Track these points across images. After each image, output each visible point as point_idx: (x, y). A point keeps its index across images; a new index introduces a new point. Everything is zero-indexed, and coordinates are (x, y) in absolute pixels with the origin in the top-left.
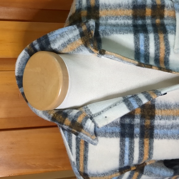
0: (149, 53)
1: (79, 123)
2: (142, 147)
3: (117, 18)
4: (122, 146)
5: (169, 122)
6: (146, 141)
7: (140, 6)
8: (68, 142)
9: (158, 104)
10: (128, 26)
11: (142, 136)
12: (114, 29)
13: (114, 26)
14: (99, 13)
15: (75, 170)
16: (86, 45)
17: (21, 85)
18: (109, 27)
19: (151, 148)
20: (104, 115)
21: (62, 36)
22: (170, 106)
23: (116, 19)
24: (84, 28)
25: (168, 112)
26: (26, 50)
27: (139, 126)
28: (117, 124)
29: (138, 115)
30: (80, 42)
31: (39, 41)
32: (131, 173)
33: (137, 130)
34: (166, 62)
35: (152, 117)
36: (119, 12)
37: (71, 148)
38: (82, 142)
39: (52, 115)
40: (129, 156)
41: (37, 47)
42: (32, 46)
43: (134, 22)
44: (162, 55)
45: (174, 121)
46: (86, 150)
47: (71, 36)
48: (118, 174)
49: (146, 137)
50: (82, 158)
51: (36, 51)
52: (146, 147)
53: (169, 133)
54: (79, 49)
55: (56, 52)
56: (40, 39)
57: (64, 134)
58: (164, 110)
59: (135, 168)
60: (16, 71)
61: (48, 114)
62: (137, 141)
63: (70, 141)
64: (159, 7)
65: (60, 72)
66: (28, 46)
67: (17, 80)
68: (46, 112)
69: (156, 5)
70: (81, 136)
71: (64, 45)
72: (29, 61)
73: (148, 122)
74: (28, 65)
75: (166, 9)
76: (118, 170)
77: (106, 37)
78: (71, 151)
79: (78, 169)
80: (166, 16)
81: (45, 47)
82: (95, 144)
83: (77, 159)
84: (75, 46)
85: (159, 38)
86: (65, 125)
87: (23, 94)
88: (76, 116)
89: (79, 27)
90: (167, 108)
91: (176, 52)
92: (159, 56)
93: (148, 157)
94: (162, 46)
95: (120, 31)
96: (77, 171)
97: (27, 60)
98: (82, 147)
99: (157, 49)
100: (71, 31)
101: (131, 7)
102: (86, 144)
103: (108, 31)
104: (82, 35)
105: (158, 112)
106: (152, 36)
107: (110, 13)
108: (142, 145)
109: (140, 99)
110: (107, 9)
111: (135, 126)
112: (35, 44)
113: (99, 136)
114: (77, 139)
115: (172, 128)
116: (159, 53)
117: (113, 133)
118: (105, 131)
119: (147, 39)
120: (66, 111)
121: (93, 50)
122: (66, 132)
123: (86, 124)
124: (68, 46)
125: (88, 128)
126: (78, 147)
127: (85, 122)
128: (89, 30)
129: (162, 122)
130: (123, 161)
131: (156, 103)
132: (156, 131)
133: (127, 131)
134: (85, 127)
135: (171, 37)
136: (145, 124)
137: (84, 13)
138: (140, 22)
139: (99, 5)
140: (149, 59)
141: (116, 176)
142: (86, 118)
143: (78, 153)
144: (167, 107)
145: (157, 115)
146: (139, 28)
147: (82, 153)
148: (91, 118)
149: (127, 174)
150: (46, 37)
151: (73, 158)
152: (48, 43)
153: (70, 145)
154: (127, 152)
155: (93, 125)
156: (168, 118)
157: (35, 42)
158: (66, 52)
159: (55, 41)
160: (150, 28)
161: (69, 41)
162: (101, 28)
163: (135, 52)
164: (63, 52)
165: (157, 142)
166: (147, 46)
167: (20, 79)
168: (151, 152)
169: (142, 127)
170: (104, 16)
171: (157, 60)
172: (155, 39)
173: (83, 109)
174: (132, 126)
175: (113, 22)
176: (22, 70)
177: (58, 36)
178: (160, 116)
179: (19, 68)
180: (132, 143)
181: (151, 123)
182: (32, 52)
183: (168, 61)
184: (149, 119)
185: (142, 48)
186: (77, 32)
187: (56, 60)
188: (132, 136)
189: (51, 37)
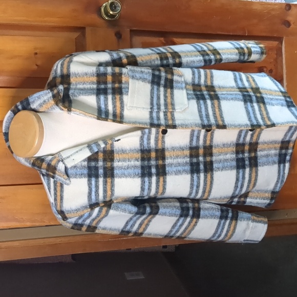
0: (108, 110)
1: (53, 166)
2: (106, 185)
3: (84, 83)
4: (90, 184)
5: (125, 164)
6: (109, 180)
7: (102, 74)
8: (48, 186)
9: (116, 150)
10: (93, 89)
11: (105, 176)
12: (81, 92)
13: (82, 89)
14: (70, 80)
15: (54, 210)
16: (57, 104)
17: (7, 140)
18: (77, 91)
19: (112, 185)
20: (72, 158)
21: (39, 98)
22: (125, 151)
23: (84, 85)
24: (55, 91)
25: (124, 155)
26: (11, 111)
27: (102, 168)
28: (85, 167)
29: (101, 159)
30: (52, 102)
31: (22, 103)
32: (100, 208)
33: (101, 171)
34: (122, 117)
35: (112, 160)
36: (86, 79)
37: (50, 191)
38: (58, 185)
39: (32, 161)
40: (95, 192)
41: (20, 107)
42: (16, 107)
43: (98, 86)
44: (118, 111)
45: (129, 163)
46: (62, 191)
47: (46, 98)
48: (89, 210)
49: (109, 177)
50: (59, 198)
51: (19, 111)
52: (109, 184)
53: (126, 172)
54: (52, 108)
55: (35, 111)
56: (22, 101)
57: (44, 179)
58: (121, 154)
59: (103, 205)
60: (4, 128)
61: (29, 161)
62: (101, 180)
63: (49, 184)
64: (117, 74)
65: (37, 125)
66: (13, 107)
67: (4, 136)
68: (27, 159)
69: (115, 73)
70: (57, 179)
71: (41, 105)
72: (14, 119)
73: (109, 164)
74: (12, 122)
75: (123, 76)
76: (88, 207)
77: (75, 98)
78: (50, 194)
79: (56, 209)
80: (123, 82)
81: (26, 107)
82: (68, 184)
83: (55, 199)
84: (49, 106)
85: (115, 99)
86: (43, 169)
87: (9, 147)
88: (51, 160)
89: (52, 90)
90: (123, 153)
91: (129, 109)
92: (116, 113)
93: (110, 193)
94: (118, 104)
95: (85, 94)
96: (55, 210)
97: (13, 118)
98: (59, 189)
99: (114, 107)
100: (46, 94)
101: (95, 75)
102: (62, 185)
103: (76, 94)
104: (54, 96)
105: (116, 156)
106: (110, 97)
107: (79, 79)
108: (105, 183)
109: (99, 145)
110: (76, 77)
111: (100, 168)
112: (19, 106)
113: (71, 177)
114: (54, 182)
115: (128, 168)
116: (116, 110)
117: (82, 174)
118: (76, 173)
119: (106, 99)
120: (43, 157)
121: (63, 108)
122: (46, 177)
123: (58, 166)
124: (44, 106)
125: (60, 168)
126: (55, 189)
127: (58, 164)
128: (58, 93)
129: (120, 164)
130: (91, 197)
131: (114, 149)
132: (116, 172)
133: (93, 172)
134: (58, 168)
135: (125, 98)
136: (107, 166)
137: (59, 80)
138: (103, 86)
139: (70, 73)
140: (108, 115)
141: (88, 212)
142: (59, 161)
143: (55, 194)
144: (123, 151)
145: (115, 158)
146: (101, 91)
147: (58, 194)
148: (62, 161)
149: (97, 210)
150: (27, 100)
151: (52, 200)
152: (29, 104)
153: (49, 188)
154: (94, 189)
155: (64, 166)
156: (124, 160)
157: (18, 104)
158: (43, 110)
159: (33, 102)
160: (110, 91)
161: (45, 101)
162: (71, 92)
163: (98, 109)
164: (41, 111)
165: (117, 181)
166: (106, 105)
167: (6, 134)
168: (113, 188)
169: (105, 168)
170: (74, 82)
171: (115, 115)
172: (112, 99)
173: (57, 155)
174: (96, 168)
175: (81, 86)
176: (8, 128)
177: (36, 98)
178: (118, 159)
179: (6, 126)
180: (97, 182)
181: (111, 165)
182: (16, 112)
183: (123, 116)
184: (110, 162)
185: (103, 106)
186: (50, 95)
187: (34, 117)
188: (97, 176)
189: (31, 99)
